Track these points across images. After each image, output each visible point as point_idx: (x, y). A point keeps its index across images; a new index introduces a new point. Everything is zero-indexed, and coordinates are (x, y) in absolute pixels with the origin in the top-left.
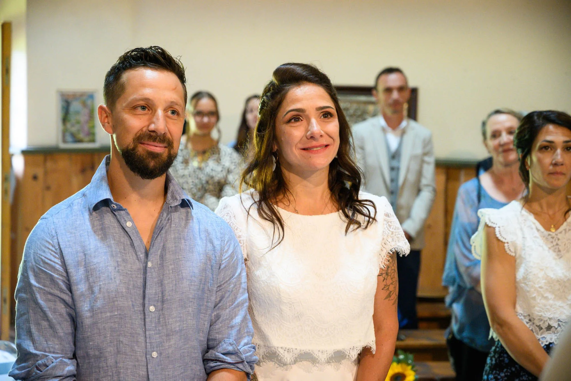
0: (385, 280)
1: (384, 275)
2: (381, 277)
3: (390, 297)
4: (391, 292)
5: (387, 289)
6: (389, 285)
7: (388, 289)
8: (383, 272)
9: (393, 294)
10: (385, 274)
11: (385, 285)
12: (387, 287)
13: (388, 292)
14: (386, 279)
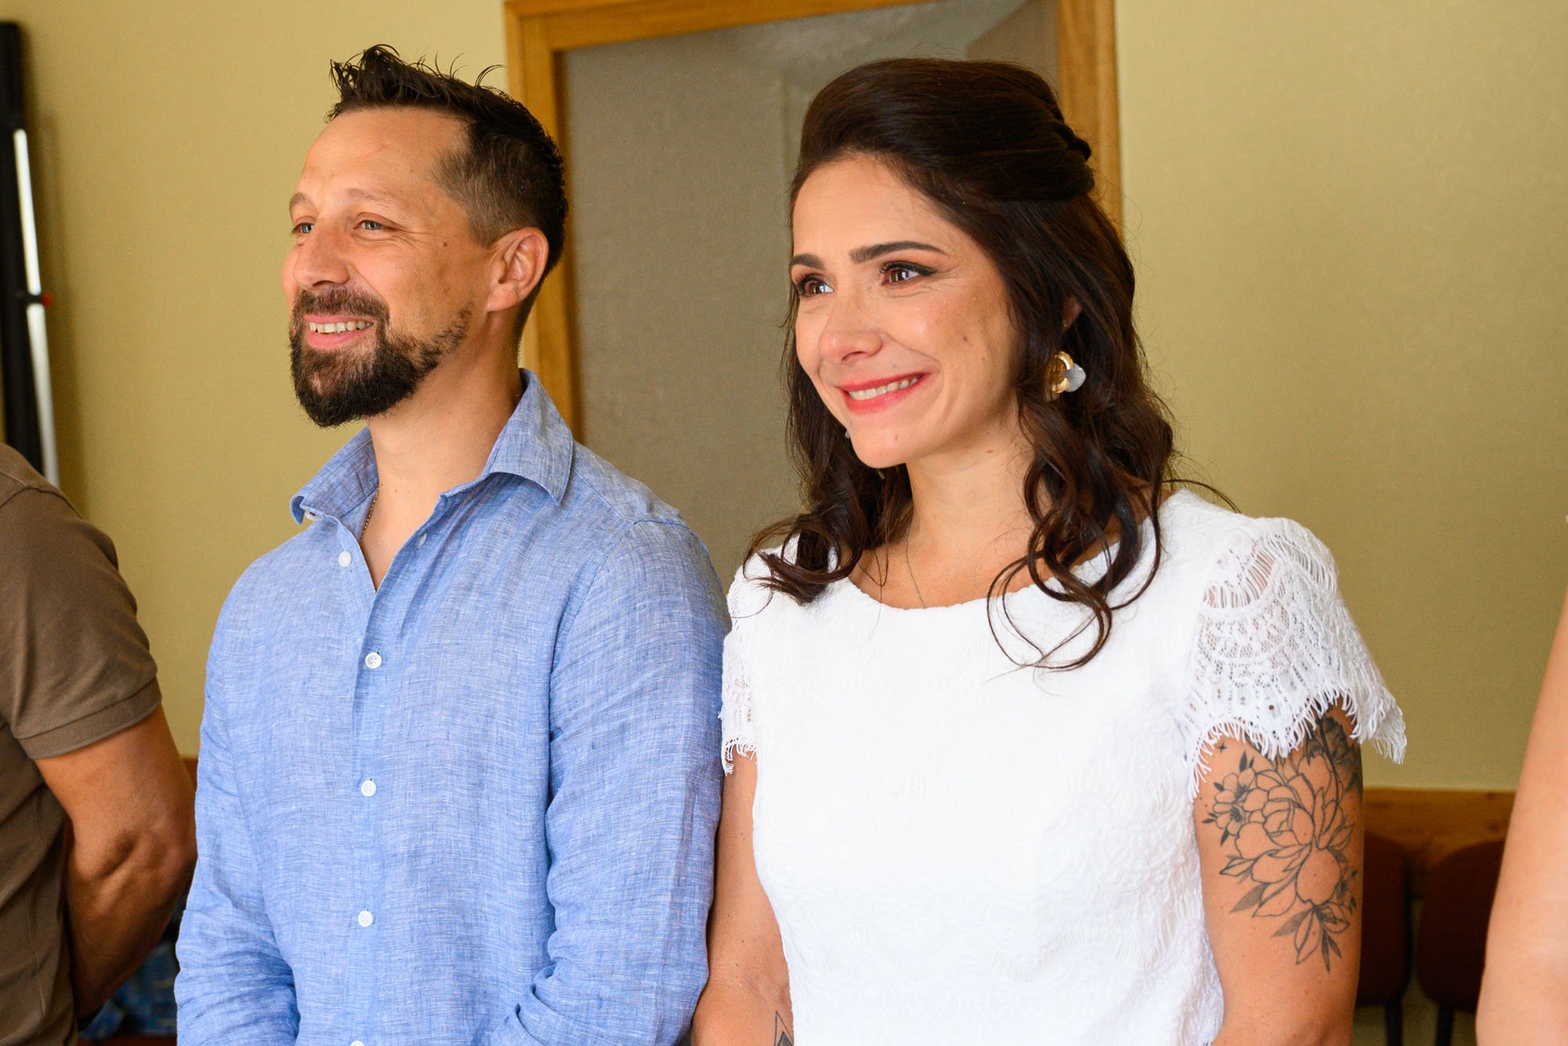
0: (1230, 839)
1: (1223, 820)
2: (1213, 825)
3: (1260, 906)
4: (1266, 884)
5: (1247, 869)
6: (1256, 860)
7: (1249, 871)
8: (1218, 808)
9: (1275, 894)
10: (1229, 814)
11: (1233, 859)
12: (1247, 865)
13: (1249, 885)
14: (1238, 836)
